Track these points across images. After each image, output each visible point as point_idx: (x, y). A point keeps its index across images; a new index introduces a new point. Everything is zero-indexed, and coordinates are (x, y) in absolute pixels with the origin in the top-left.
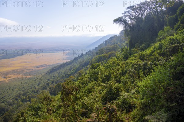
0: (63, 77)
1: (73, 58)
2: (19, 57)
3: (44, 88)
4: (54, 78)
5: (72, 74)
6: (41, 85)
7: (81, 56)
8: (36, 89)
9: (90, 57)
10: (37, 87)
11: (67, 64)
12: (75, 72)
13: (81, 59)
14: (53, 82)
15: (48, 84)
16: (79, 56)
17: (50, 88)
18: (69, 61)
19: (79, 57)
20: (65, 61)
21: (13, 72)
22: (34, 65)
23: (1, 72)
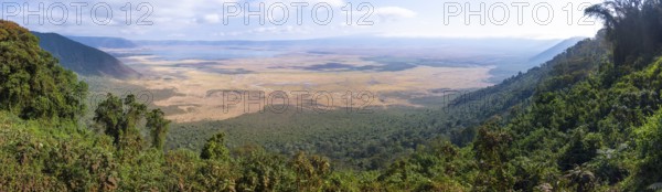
0: (478, 116)
1: (502, 80)
2: (407, 71)
3: (442, 131)
4: (462, 116)
5: (498, 112)
6: (436, 125)
7: (517, 78)
8: (427, 131)
9: (536, 81)
10: (429, 127)
12: (504, 109)
13: (516, 84)
14: (458, 123)
15: (449, 125)
16: (513, 77)
17: (452, 133)
18: (492, 85)
19: (514, 79)
20: (485, 86)
21: (397, 94)
22: (428, 87)
23: (379, 92)
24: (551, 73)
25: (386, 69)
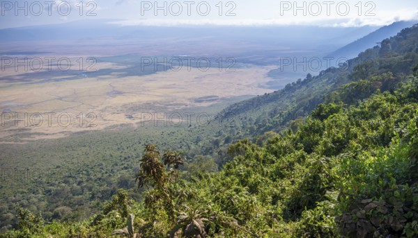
0: (252, 131)
1: (283, 85)
2: (160, 75)
3: (208, 151)
4: (231, 132)
5: (275, 126)
6: (201, 144)
7: (305, 82)
8: (191, 152)
9: (329, 87)
10: (193, 147)
11: (267, 99)
12: (283, 124)
13: (303, 91)
14: (227, 140)
15: (216, 143)
16: (299, 82)
17: (220, 153)
18: (271, 91)
19: (301, 83)
20: (262, 92)
21: (148, 107)
22: (190, 95)
23: (125, 105)
24: (350, 77)
25: (130, 72)
